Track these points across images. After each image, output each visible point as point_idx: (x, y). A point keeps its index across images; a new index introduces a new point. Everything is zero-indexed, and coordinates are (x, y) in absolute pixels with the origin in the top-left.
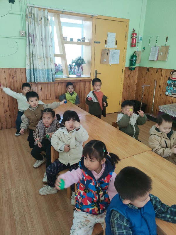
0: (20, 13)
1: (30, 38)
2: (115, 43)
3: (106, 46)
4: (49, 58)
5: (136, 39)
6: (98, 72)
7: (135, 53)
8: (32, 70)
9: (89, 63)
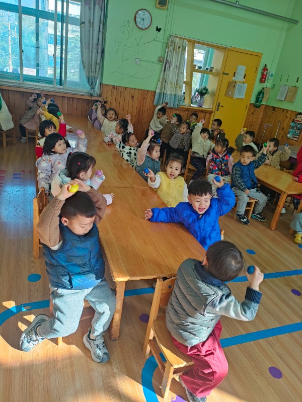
0: (162, 41)
1: (167, 64)
2: (243, 77)
3: (234, 78)
4: (179, 85)
5: (266, 75)
6: (220, 105)
7: (263, 89)
8: (162, 94)
9: (213, 94)
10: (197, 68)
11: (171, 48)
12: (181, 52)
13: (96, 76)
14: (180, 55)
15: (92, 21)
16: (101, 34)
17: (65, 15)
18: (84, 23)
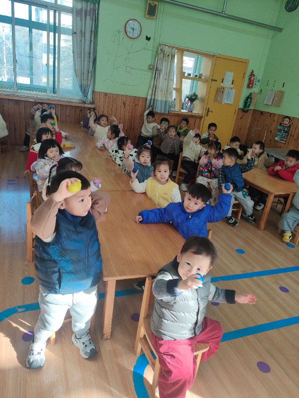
0: (152, 49)
1: (157, 72)
2: (231, 82)
3: (222, 84)
4: (169, 91)
5: (253, 81)
6: (210, 110)
7: (251, 94)
8: (152, 100)
9: (203, 100)
10: (186, 75)
11: (161, 56)
12: (170, 59)
13: (89, 84)
14: (169, 63)
15: (83, 31)
16: (92, 43)
17: (57, 25)
18: (76, 33)
